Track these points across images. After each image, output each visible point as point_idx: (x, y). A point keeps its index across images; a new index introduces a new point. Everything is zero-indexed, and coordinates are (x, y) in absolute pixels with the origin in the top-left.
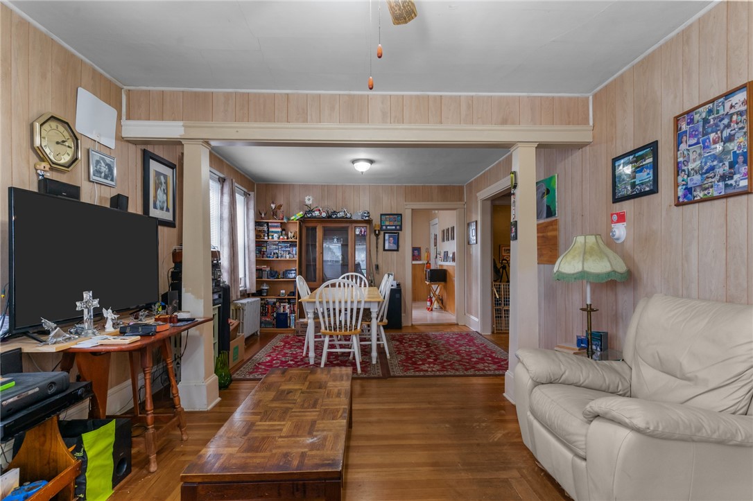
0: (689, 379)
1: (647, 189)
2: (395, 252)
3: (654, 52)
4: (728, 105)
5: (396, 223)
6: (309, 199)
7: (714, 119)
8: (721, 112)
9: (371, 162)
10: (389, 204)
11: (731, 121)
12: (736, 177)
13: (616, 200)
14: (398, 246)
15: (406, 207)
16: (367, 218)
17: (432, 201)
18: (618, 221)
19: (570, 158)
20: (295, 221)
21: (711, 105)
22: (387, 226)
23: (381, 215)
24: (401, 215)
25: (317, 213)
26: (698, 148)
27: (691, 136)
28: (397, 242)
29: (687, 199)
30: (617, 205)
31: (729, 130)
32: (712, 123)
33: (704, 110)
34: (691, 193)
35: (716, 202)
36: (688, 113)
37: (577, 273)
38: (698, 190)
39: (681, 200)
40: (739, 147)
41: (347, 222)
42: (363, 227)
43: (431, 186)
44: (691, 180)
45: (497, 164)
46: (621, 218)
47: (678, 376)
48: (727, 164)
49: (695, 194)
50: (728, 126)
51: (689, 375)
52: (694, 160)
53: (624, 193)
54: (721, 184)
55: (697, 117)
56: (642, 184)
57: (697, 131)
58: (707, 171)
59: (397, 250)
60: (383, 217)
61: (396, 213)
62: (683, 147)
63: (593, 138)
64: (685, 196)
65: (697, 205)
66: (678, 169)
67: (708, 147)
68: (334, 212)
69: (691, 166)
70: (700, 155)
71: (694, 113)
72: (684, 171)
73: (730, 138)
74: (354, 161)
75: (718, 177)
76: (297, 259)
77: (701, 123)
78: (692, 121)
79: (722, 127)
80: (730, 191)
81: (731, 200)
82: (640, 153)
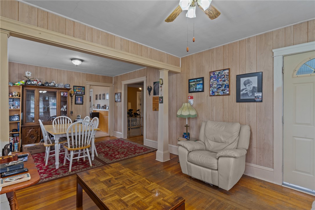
0: (223, 143)
1: (201, 90)
2: (81, 105)
3: (203, 52)
4: (224, 72)
5: (82, 91)
6: (29, 74)
7: (220, 75)
8: (222, 74)
9: (82, 61)
10: (78, 81)
11: (225, 77)
12: (226, 91)
13: (190, 92)
14: (83, 102)
15: (87, 84)
16: (69, 88)
17: (99, 82)
18: (190, 99)
19: (171, 76)
20: (18, 86)
21: (219, 71)
22: (77, 92)
23: (74, 86)
24: (84, 87)
25: (35, 82)
26: (216, 81)
27: (214, 78)
28: (82, 100)
29: (213, 94)
30: (190, 94)
31: (224, 79)
32: (220, 76)
33: (217, 72)
34: (214, 93)
35: (220, 96)
36: (213, 72)
37: (188, 115)
38: (216, 92)
39: (211, 95)
40: (227, 84)
41: (56, 89)
42: (65, 92)
43: (99, 75)
44: (214, 90)
45: (135, 71)
46: (192, 98)
47: (220, 142)
48: (223, 87)
49: (215, 93)
50: (224, 78)
51: (223, 141)
52: (215, 85)
53: (193, 90)
54: (222, 92)
55: (216, 73)
56: (199, 88)
57: (216, 77)
58: (218, 88)
59: (82, 104)
60: (75, 88)
61: (81, 86)
62: (212, 80)
63: (181, 71)
64: (212, 94)
65: (215, 96)
66: (211, 86)
67: (219, 82)
68: (47, 82)
69: (214, 86)
70: (216, 83)
71: (215, 72)
72: (212, 87)
73: (224, 81)
74: (72, 59)
75: (221, 90)
76: (21, 109)
77: (217, 75)
78: (214, 74)
79: (222, 77)
80: (224, 94)
81: (224, 96)
82: (198, 80)
